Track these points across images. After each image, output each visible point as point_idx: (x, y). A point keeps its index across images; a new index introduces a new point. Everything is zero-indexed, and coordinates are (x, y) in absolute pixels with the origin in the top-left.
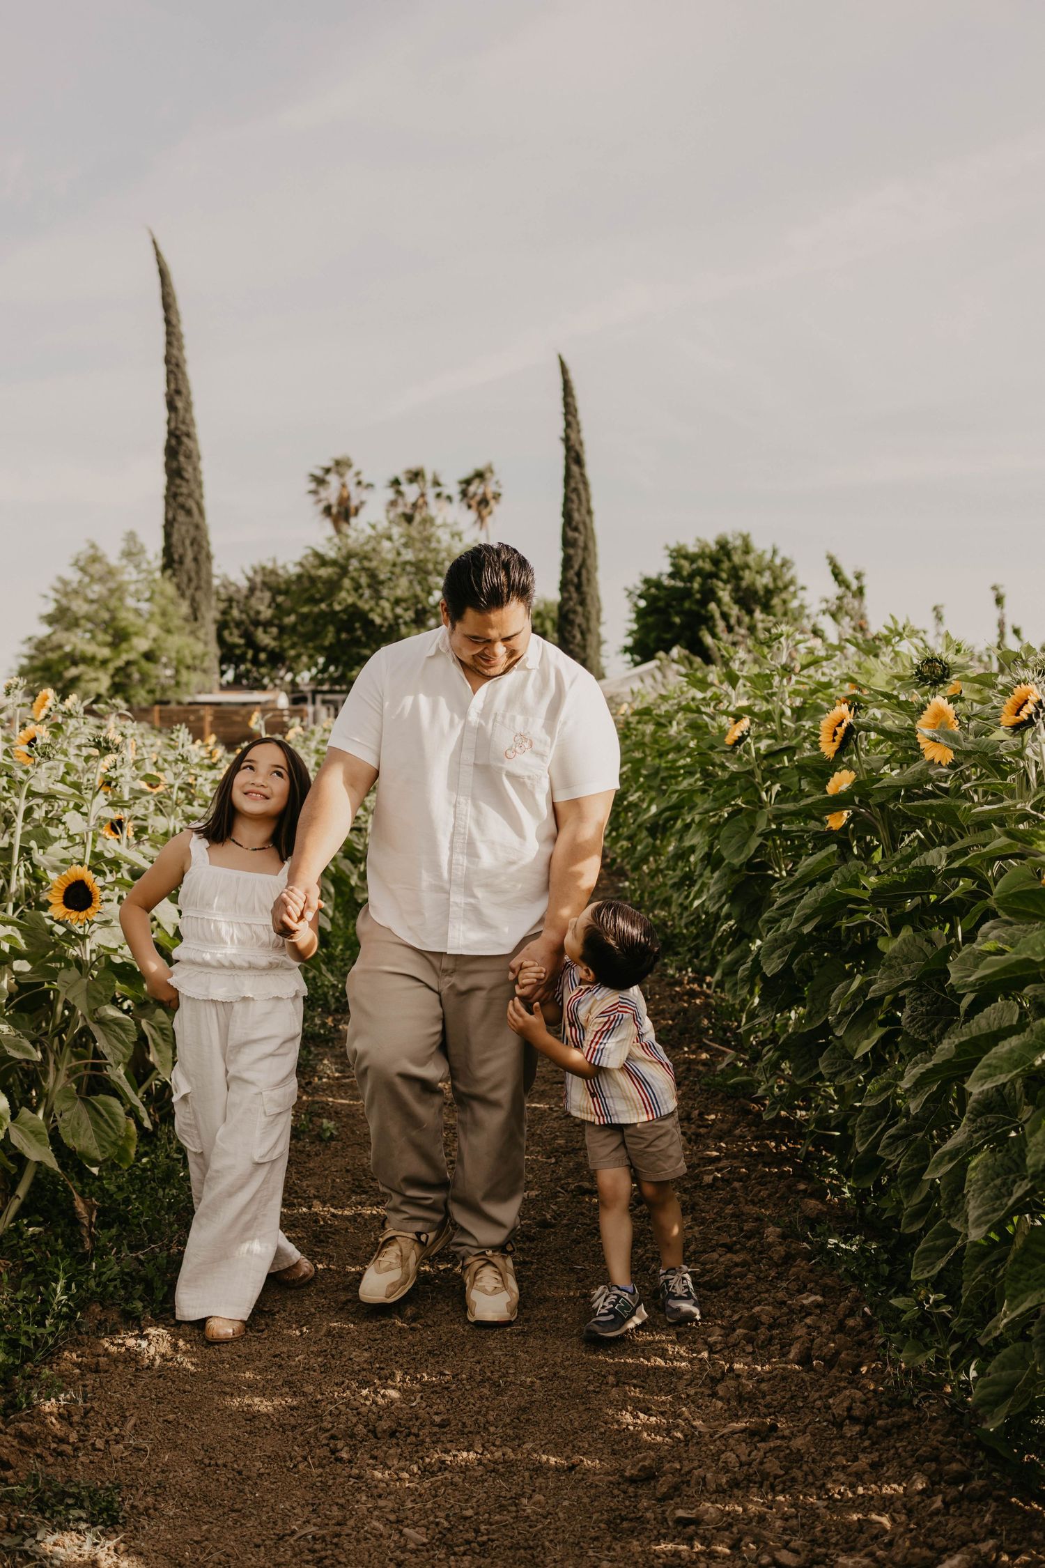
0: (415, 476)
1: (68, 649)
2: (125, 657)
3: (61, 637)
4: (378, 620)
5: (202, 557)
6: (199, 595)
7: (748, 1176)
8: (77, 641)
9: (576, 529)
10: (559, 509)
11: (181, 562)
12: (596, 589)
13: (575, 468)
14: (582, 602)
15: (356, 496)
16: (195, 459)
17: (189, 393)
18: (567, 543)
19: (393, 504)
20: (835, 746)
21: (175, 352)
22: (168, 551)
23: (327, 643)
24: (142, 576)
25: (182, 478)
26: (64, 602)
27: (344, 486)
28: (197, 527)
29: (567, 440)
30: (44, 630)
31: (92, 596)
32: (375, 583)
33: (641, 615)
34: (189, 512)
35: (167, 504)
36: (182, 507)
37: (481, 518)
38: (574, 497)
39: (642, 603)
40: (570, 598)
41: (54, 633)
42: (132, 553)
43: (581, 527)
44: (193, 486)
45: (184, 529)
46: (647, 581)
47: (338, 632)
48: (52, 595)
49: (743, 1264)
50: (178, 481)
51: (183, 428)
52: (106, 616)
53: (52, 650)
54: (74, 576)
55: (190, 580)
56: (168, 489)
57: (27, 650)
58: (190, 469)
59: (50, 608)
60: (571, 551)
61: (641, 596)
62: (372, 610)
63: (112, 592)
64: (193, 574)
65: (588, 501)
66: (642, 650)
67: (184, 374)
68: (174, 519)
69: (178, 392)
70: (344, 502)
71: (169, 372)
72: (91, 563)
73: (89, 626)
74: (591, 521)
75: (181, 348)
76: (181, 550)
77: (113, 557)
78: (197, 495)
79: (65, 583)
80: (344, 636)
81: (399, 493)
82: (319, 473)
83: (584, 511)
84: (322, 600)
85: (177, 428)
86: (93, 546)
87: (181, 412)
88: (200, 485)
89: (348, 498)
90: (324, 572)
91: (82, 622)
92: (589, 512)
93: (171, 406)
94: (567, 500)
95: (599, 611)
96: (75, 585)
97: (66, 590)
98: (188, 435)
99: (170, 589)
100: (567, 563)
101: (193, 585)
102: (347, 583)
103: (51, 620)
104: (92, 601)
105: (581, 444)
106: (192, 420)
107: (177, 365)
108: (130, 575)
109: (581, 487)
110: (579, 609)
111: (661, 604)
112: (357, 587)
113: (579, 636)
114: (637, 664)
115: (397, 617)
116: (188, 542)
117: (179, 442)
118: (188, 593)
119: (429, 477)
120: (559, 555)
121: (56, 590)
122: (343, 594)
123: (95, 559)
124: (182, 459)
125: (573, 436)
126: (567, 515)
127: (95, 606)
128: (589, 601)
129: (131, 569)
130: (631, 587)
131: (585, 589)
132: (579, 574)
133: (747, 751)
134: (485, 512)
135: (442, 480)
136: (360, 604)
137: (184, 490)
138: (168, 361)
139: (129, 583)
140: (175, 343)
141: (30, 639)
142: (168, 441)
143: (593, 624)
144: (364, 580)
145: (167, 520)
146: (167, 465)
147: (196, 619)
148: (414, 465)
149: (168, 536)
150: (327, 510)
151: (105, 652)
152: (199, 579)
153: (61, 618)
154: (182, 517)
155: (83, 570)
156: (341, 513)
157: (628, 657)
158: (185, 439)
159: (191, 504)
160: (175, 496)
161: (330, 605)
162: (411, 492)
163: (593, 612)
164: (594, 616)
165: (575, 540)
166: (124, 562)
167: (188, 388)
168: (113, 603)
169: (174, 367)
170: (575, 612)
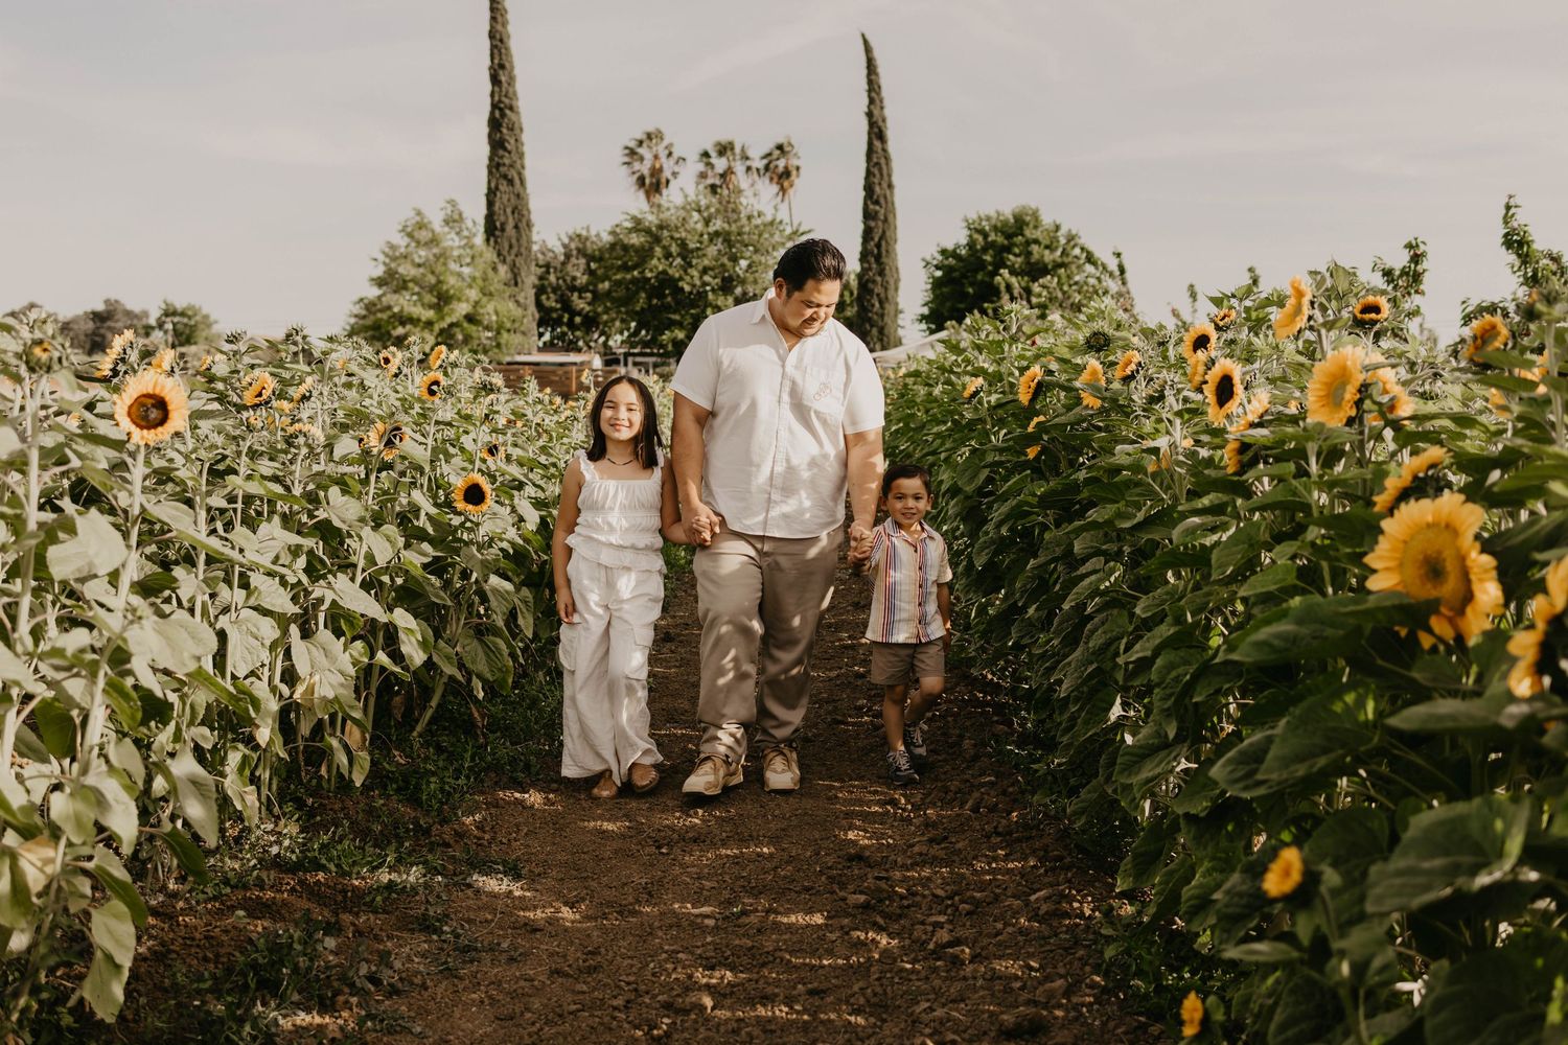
0: (724, 149)
1: (396, 310)
2: (448, 320)
3: (390, 299)
4: (687, 288)
5: (523, 225)
6: (520, 261)
7: (958, 714)
8: (404, 303)
9: (877, 202)
10: (862, 182)
11: (503, 230)
12: (895, 260)
13: (877, 144)
14: (881, 273)
15: (668, 167)
16: (517, 131)
17: (512, 68)
18: (868, 215)
19: (703, 176)
20: (1029, 396)
21: (499, 27)
22: (490, 218)
23: (638, 309)
24: (464, 242)
25: (505, 149)
26: (393, 265)
27: (656, 157)
28: (518, 196)
29: (870, 114)
30: (373, 292)
31: (417, 260)
32: (686, 253)
33: (937, 284)
34: (511, 182)
35: (490, 173)
36: (505, 177)
37: (783, 190)
38: (876, 171)
39: (939, 273)
40: (870, 269)
41: (384, 295)
42: (454, 220)
43: (882, 201)
44: (515, 157)
45: (505, 197)
46: (943, 252)
47: (649, 298)
48: (381, 258)
49: (945, 760)
50: (501, 152)
51: (506, 101)
52: (432, 280)
53: (381, 311)
54: (401, 241)
55: (511, 247)
56: (491, 159)
57: (359, 310)
58: (512, 141)
59: (379, 271)
60: (872, 224)
61: (937, 267)
62: (681, 279)
63: (437, 257)
64: (514, 241)
65: (889, 176)
66: (936, 319)
67: (507, 49)
68: (497, 188)
69: (502, 66)
70: (656, 172)
71: (493, 47)
72: (417, 230)
73: (417, 289)
74: (892, 194)
75: (504, 24)
76: (502, 218)
77: (437, 224)
78: (518, 166)
79: (393, 247)
80: (655, 301)
81: (710, 165)
82: (632, 144)
83: (885, 185)
84: (635, 267)
85: (500, 101)
86: (419, 213)
87: (505, 85)
88: (521, 156)
89: (661, 170)
90: (635, 240)
91: (411, 285)
92: (890, 186)
93: (495, 80)
94: (869, 174)
95: (897, 281)
96: (403, 250)
97: (393, 255)
98: (511, 108)
99: (490, 255)
100: (867, 234)
101: (514, 251)
102: (658, 251)
103: (380, 282)
104: (419, 265)
105: (884, 120)
106: (515, 93)
107: (501, 41)
108: (452, 241)
109: (883, 161)
110: (879, 279)
111: (956, 274)
112: (668, 255)
113: (877, 305)
114: (932, 332)
115: (705, 284)
116: (509, 210)
117: (503, 115)
118: (509, 259)
119: (738, 150)
120: (861, 227)
121: (387, 255)
122: (654, 262)
123: (421, 226)
124: (505, 131)
125: (876, 112)
126: (869, 188)
127: (421, 270)
128: (887, 271)
129: (453, 235)
130: (929, 258)
131: (884, 260)
132: (878, 246)
133: (980, 402)
134: (786, 184)
135: (750, 153)
136: (670, 272)
137: (507, 161)
138: (492, 36)
139: (452, 248)
140: (500, 19)
141: (361, 300)
142: (492, 113)
143: (891, 293)
144: (674, 249)
145: (489, 188)
146: (490, 136)
147: (516, 284)
148: (724, 138)
149: (490, 204)
150: (641, 181)
151: (430, 314)
152: (520, 246)
153: (390, 280)
154: (504, 186)
155: (410, 235)
156: (652, 184)
157: (924, 326)
158: (508, 112)
159: (513, 173)
160: (498, 165)
161: (642, 272)
162: (720, 164)
163: (892, 282)
164: (892, 286)
165: (876, 212)
166: (446, 229)
167: (511, 63)
168: (439, 268)
169: (498, 42)
170: (874, 282)
